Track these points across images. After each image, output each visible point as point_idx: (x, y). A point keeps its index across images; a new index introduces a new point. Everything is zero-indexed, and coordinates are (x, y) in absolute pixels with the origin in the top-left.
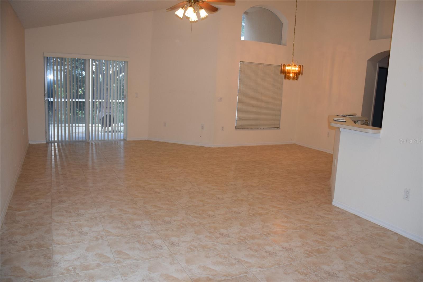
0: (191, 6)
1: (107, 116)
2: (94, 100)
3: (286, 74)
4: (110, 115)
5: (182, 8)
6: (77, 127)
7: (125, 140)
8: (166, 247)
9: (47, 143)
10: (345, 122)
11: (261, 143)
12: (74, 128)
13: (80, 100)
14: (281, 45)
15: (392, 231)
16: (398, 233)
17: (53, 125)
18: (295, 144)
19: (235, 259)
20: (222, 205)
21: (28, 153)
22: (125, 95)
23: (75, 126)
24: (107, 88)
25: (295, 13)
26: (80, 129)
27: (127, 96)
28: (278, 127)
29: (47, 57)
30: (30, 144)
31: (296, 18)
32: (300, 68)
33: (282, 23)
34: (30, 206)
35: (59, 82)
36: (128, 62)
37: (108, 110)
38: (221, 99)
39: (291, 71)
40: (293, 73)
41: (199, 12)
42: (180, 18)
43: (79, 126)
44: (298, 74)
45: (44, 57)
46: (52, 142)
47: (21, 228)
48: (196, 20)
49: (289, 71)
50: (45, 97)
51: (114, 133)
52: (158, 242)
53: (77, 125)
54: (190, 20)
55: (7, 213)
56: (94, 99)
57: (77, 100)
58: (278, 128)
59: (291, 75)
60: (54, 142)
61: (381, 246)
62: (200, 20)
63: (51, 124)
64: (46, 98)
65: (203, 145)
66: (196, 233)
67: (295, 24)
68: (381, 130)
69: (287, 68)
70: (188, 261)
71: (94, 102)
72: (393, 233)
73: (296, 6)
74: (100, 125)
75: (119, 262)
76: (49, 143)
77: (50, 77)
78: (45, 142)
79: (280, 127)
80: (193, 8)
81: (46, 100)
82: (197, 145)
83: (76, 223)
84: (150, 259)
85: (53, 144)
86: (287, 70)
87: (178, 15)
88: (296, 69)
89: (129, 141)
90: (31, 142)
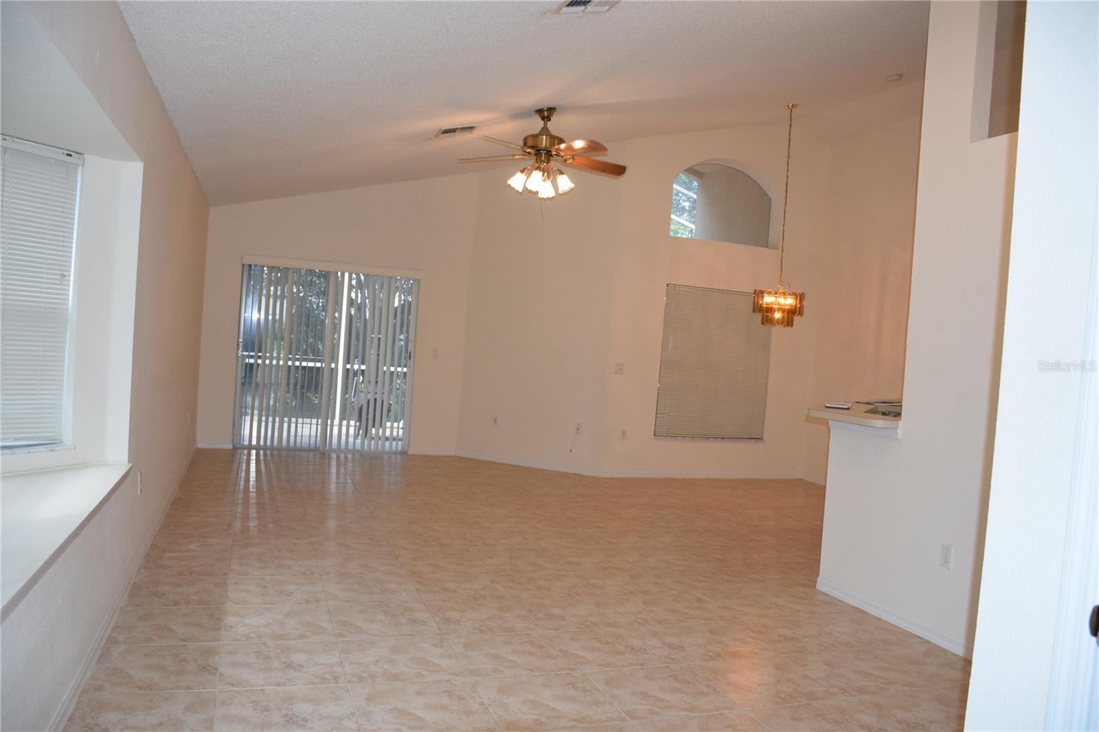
0: (538, 168)
1: (369, 401)
2: (348, 366)
3: (765, 314)
4: (376, 399)
5: (522, 171)
6: (299, 425)
7: (405, 453)
8: (434, 624)
9: (234, 447)
10: (848, 409)
11: (714, 474)
12: (293, 426)
13: (311, 364)
14: (767, 247)
15: (921, 638)
16: (932, 641)
17: (248, 418)
18: (801, 479)
19: (561, 651)
20: (572, 573)
21: (193, 463)
22: (410, 353)
23: (297, 423)
24: (373, 338)
25: (786, 178)
26: (306, 430)
27: (415, 353)
28: (761, 437)
29: (250, 265)
30: (198, 449)
31: (787, 189)
32: (796, 299)
33: (771, 200)
34: (192, 547)
35: (277, 325)
36: (419, 280)
37: (371, 389)
38: (620, 368)
39: (775, 306)
40: (778, 309)
41: (556, 180)
42: (517, 192)
43: (303, 423)
44: (791, 314)
45: (243, 265)
46: (244, 448)
47: (172, 576)
48: (550, 196)
49: (770, 306)
50: (238, 349)
51: (380, 442)
52: (423, 615)
53: (300, 420)
54: (540, 196)
55: (148, 554)
56: (348, 363)
57: (304, 364)
58: (759, 439)
59: (777, 315)
60: (250, 447)
61: (877, 657)
62: (560, 196)
63: (246, 414)
64: (239, 351)
65: (577, 472)
66: (500, 609)
67: (786, 203)
68: (900, 422)
69: (768, 299)
70: (467, 646)
71: (348, 370)
72: (923, 641)
73: (788, 163)
74: (352, 423)
75: (341, 635)
76: (238, 449)
77: (253, 314)
78: (230, 447)
79: (764, 438)
80: (544, 172)
81: (239, 355)
82: (563, 470)
83: (274, 577)
84: (399, 636)
85: (246, 452)
86: (767, 304)
87: (512, 185)
88: (789, 301)
89: (413, 455)
90: (200, 445)
